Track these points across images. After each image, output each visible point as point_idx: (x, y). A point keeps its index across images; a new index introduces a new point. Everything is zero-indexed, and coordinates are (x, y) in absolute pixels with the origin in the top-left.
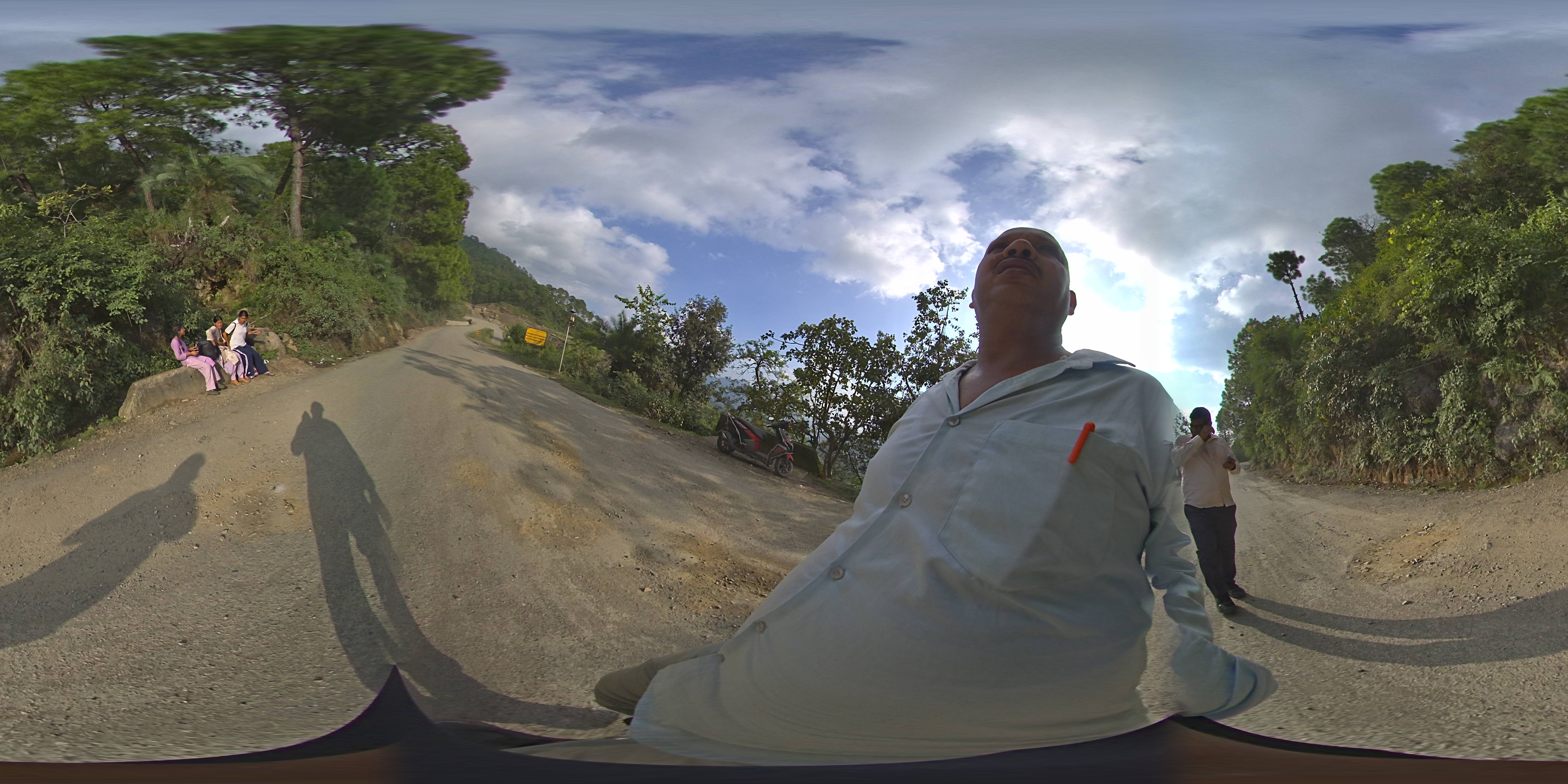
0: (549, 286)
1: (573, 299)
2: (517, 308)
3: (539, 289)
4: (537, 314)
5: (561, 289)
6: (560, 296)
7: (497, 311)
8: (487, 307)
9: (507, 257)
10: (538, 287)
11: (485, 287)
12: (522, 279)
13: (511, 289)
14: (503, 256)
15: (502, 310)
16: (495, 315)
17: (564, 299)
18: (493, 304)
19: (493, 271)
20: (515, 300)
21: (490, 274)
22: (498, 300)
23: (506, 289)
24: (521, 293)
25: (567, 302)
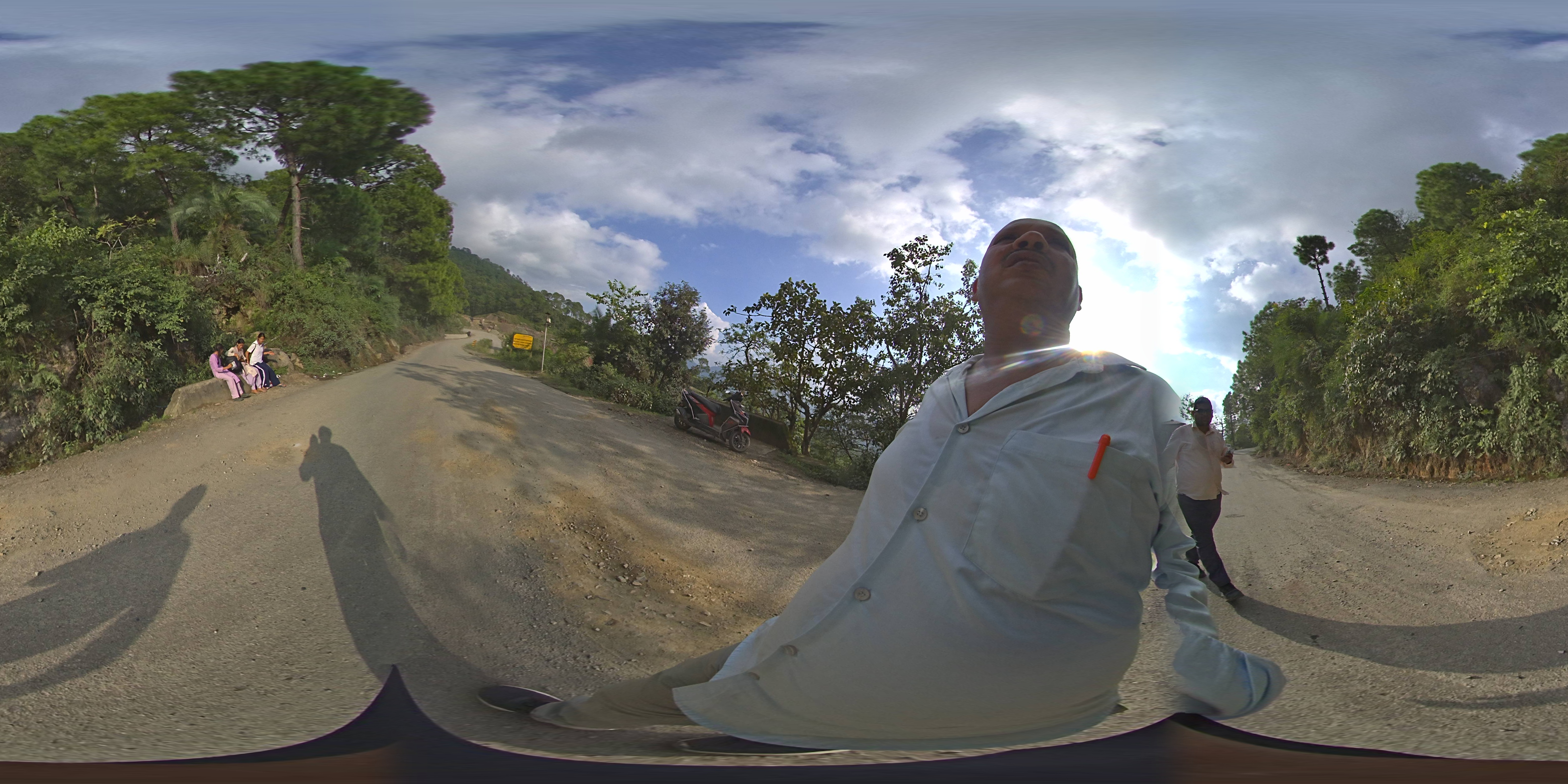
0: (544, 292)
1: (569, 302)
2: (515, 316)
3: (534, 295)
4: (536, 321)
5: (556, 294)
6: (555, 301)
7: (496, 321)
8: (485, 317)
9: (501, 267)
10: (533, 293)
11: (482, 298)
12: (517, 287)
13: (506, 298)
14: (496, 266)
15: (500, 320)
16: (494, 325)
17: (560, 303)
18: (491, 315)
19: (488, 281)
20: (512, 309)
21: (486, 284)
22: (495, 310)
23: (502, 298)
24: (517, 301)
25: (563, 306)
